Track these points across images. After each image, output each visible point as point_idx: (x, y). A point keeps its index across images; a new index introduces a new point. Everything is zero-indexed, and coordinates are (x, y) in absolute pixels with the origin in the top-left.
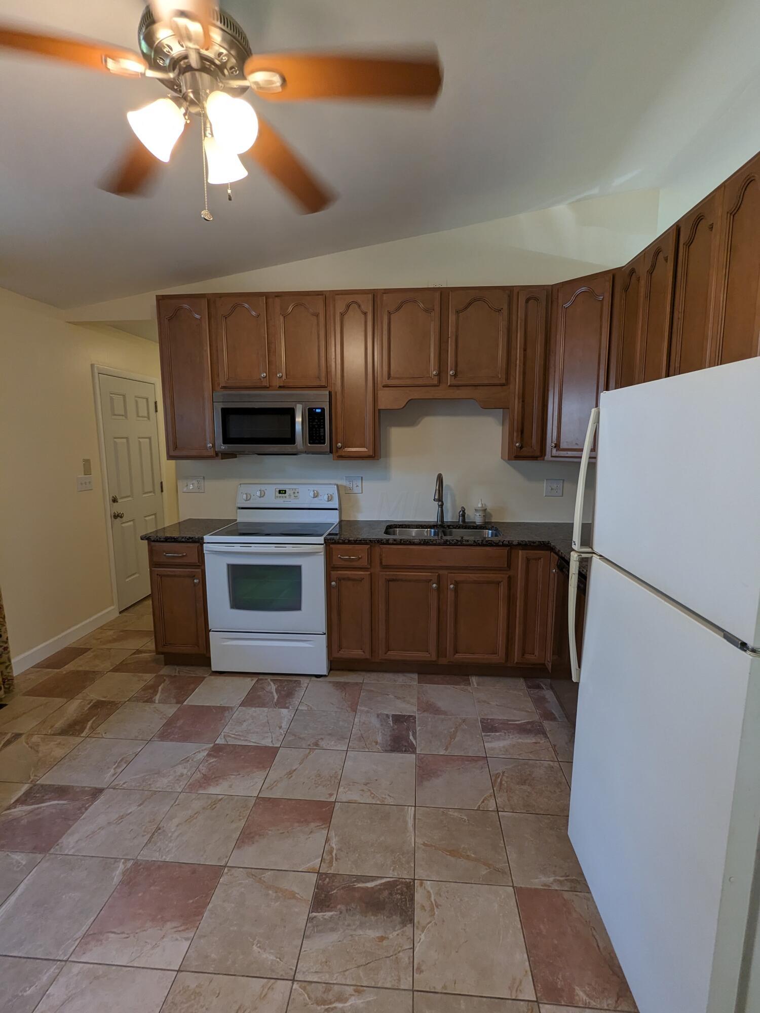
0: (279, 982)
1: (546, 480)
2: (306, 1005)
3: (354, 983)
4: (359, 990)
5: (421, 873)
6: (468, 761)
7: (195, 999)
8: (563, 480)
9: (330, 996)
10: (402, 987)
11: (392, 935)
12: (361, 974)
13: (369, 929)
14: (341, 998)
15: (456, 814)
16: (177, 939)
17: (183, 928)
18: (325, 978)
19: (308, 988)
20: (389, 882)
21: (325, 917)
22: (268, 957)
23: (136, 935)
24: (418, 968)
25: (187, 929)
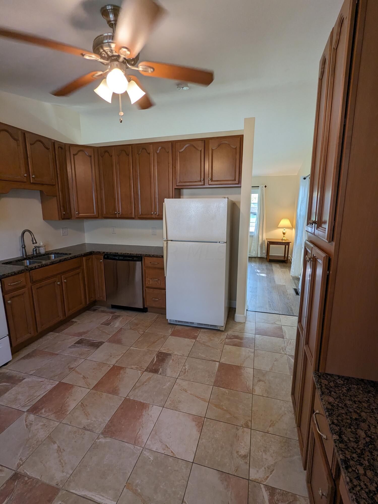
0: (176, 381)
1: (62, 228)
2: (184, 376)
3: (182, 367)
4: (184, 366)
5: (157, 350)
6: (120, 331)
7: (174, 401)
8: (67, 228)
9: (184, 371)
10: (186, 358)
11: (173, 358)
12: (181, 365)
13: (169, 362)
14: (185, 369)
15: (140, 339)
16: (151, 410)
17: (147, 409)
18: (179, 372)
19: (180, 375)
20: (156, 356)
21: (161, 371)
22: (168, 384)
23: (143, 424)
24: (183, 355)
25: (148, 407)
